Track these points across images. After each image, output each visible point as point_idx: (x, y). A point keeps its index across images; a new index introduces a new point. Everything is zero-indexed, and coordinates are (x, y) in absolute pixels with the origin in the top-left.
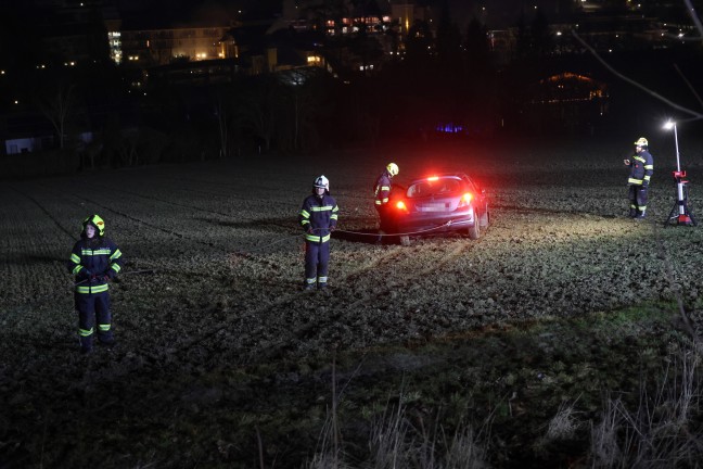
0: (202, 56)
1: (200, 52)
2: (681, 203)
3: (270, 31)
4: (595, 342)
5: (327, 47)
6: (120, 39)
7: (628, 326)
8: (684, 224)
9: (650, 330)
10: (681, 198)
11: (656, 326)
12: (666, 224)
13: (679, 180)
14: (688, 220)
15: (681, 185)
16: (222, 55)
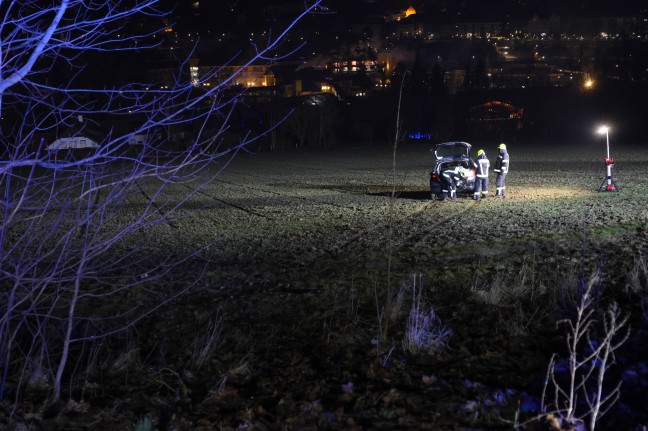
0: (251, 84)
1: (250, 81)
2: (609, 178)
3: (297, 70)
4: (591, 244)
5: (336, 80)
6: (198, 71)
7: (608, 237)
8: (610, 190)
9: (622, 239)
10: (609, 175)
11: (625, 237)
12: (599, 191)
13: (609, 163)
14: (613, 188)
15: (609, 167)
16: (265, 84)
